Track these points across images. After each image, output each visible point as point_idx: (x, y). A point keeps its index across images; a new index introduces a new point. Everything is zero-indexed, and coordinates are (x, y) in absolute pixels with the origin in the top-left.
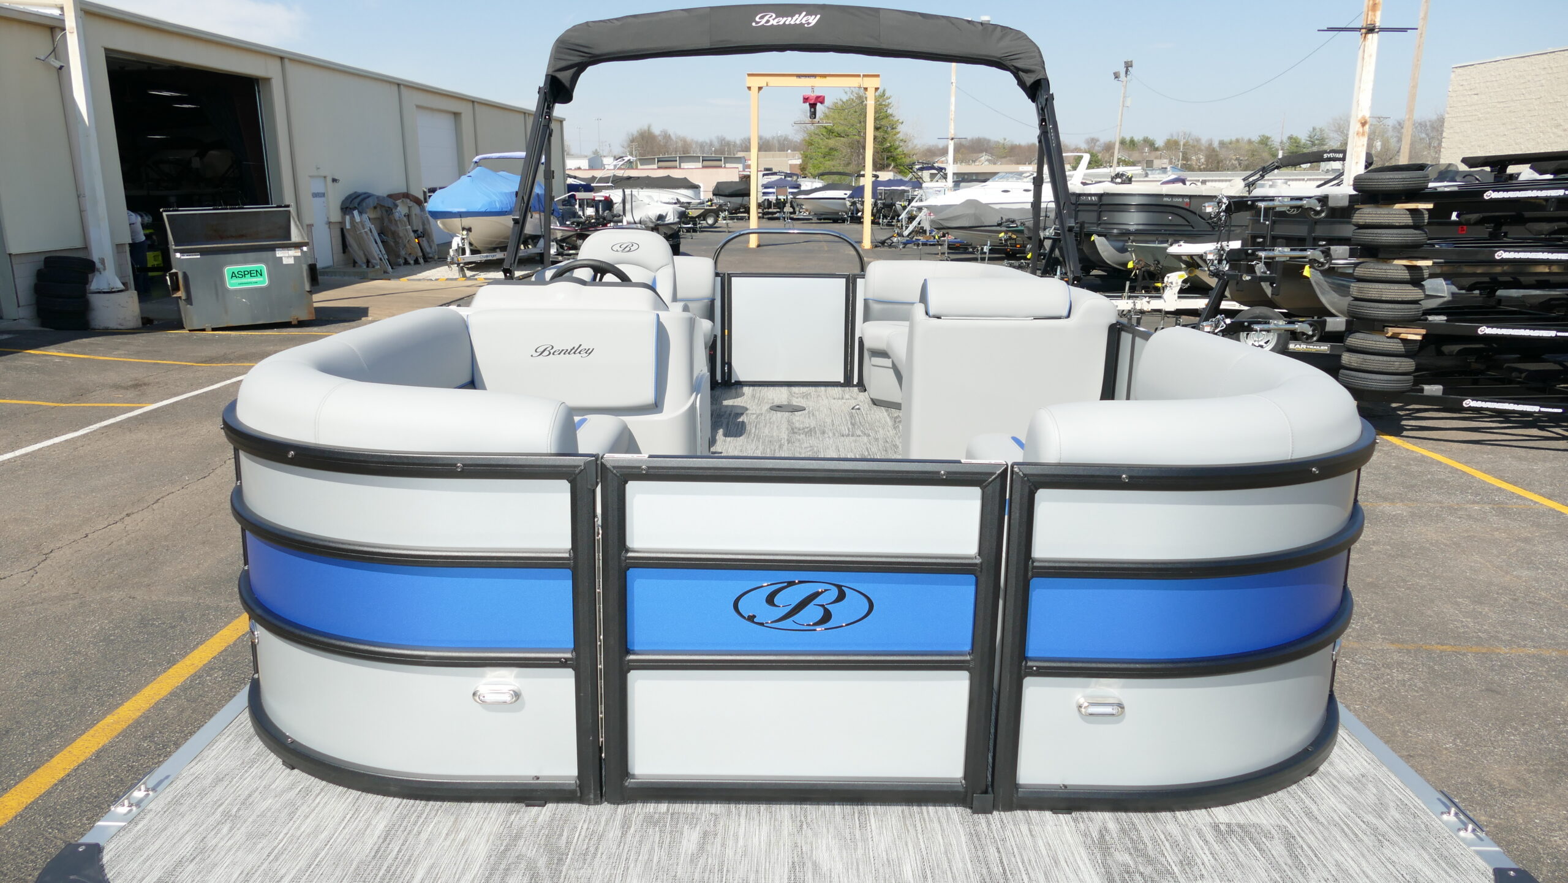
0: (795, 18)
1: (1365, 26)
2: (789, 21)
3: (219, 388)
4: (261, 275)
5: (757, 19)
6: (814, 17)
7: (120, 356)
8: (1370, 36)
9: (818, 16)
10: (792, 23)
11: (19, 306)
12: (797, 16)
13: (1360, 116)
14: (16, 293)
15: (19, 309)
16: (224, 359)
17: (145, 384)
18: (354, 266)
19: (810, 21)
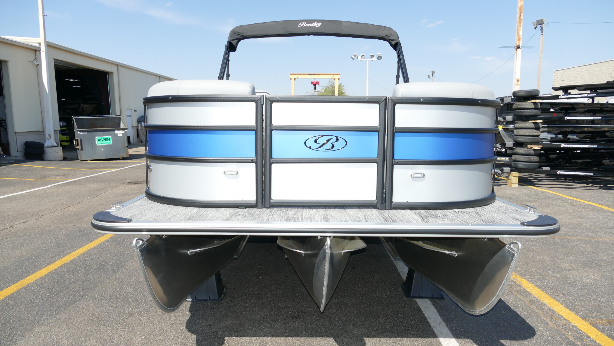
0: (313, 24)
1: (516, 46)
2: (311, 25)
3: (96, 176)
4: (109, 140)
5: (300, 24)
6: (319, 23)
7: (57, 167)
8: (518, 50)
9: (321, 23)
10: (312, 26)
11: (18, 152)
12: (313, 23)
13: (516, 78)
14: (17, 147)
15: (18, 153)
16: (96, 168)
17: (68, 175)
18: (141, 143)
19: (318, 25)
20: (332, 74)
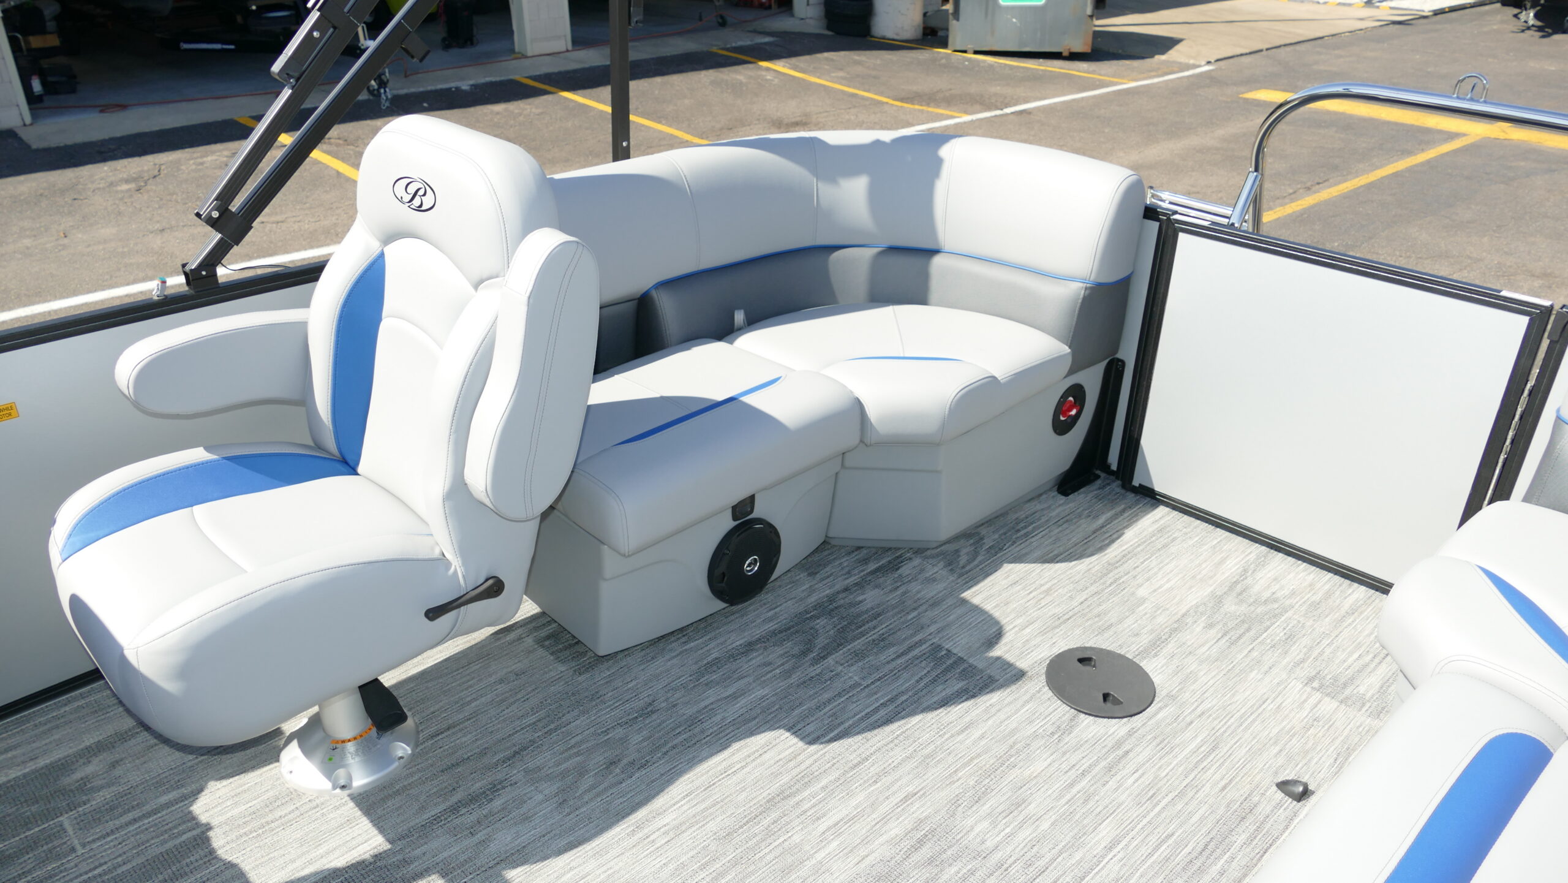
11: (808, 5)
15: (808, 7)
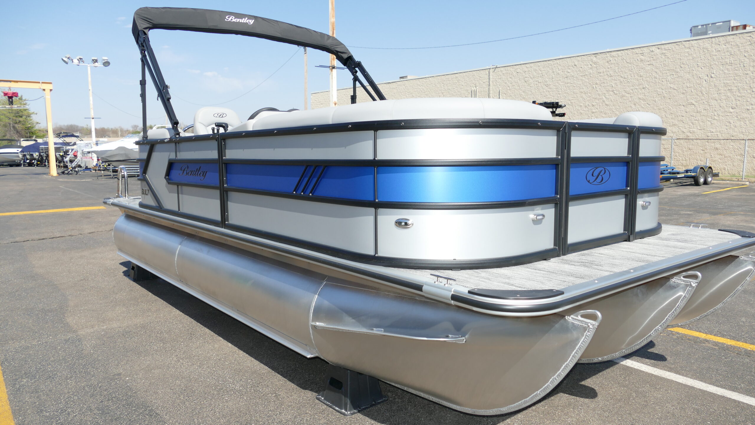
1: (331, 66)
2: (241, 21)
5: (227, 18)
6: (251, 20)
8: (333, 70)
9: (254, 20)
10: (243, 22)
12: (244, 19)
13: (334, 102)
19: (250, 22)
20: (39, 83)
